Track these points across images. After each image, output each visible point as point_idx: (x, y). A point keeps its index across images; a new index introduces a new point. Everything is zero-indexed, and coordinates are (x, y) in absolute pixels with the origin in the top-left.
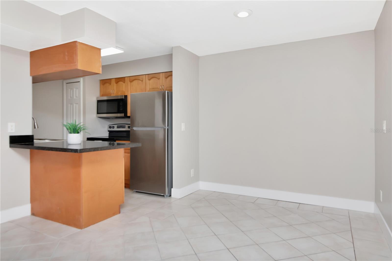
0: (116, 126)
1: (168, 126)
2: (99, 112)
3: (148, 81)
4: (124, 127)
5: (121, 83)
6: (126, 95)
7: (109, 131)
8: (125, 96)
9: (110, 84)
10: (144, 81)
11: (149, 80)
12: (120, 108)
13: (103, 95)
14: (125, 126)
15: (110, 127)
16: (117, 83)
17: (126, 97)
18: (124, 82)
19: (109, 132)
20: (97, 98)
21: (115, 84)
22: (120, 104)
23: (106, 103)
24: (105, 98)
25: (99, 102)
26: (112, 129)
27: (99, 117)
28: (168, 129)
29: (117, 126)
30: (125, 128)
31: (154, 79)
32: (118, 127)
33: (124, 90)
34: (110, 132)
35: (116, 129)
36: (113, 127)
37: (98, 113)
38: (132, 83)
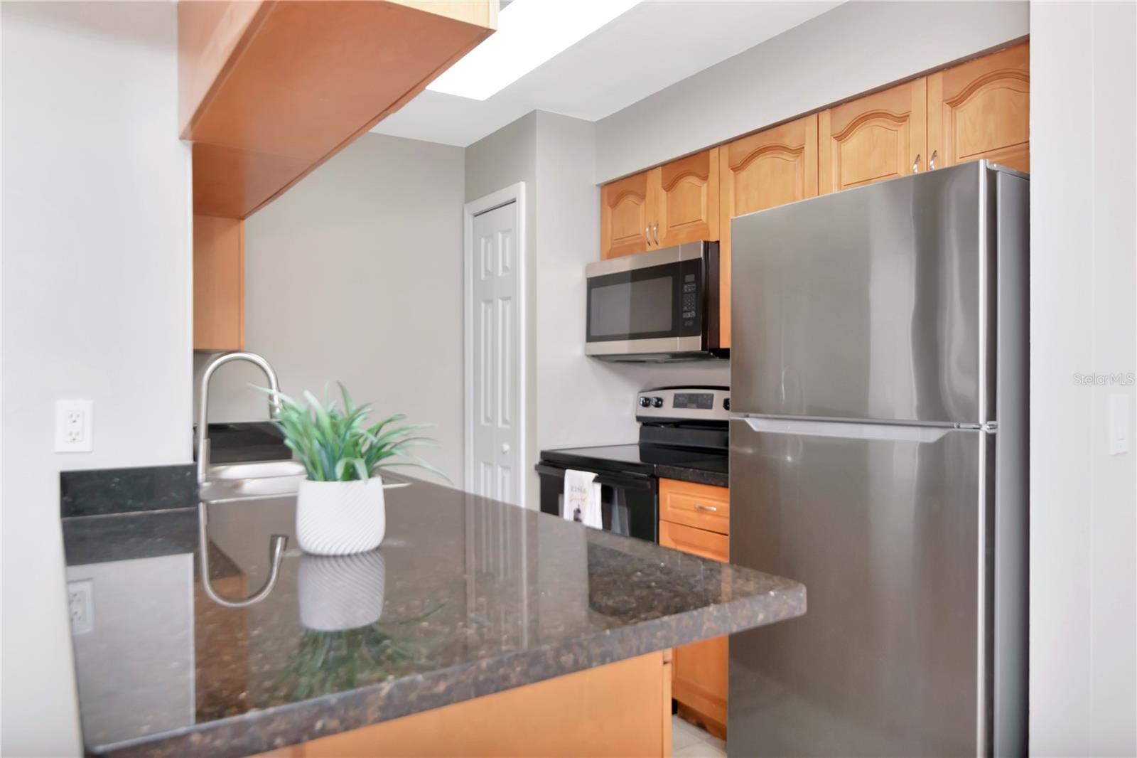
0: (668, 396)
1: (992, 415)
2: (594, 333)
3: (830, 145)
4: (706, 404)
5: (689, 183)
6: (713, 239)
7: (639, 419)
8: (707, 244)
9: (643, 197)
10: (810, 149)
11: (840, 137)
12: (685, 308)
13: (610, 254)
14: (712, 396)
15: (646, 404)
16: (670, 186)
17: (712, 248)
18: (705, 178)
19: (638, 426)
20: (589, 267)
21: (663, 194)
22: (686, 286)
23: (627, 287)
24: (624, 264)
25: (595, 284)
26: (652, 412)
27: (594, 357)
28: (991, 440)
29: (676, 396)
30: (710, 407)
31: (874, 122)
32: (677, 404)
33: (704, 218)
34: (647, 424)
35: (669, 411)
36: (659, 403)
37: (590, 338)
38: (743, 175)
